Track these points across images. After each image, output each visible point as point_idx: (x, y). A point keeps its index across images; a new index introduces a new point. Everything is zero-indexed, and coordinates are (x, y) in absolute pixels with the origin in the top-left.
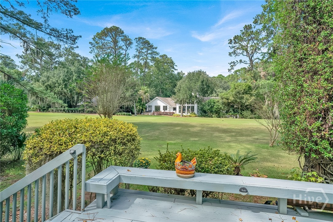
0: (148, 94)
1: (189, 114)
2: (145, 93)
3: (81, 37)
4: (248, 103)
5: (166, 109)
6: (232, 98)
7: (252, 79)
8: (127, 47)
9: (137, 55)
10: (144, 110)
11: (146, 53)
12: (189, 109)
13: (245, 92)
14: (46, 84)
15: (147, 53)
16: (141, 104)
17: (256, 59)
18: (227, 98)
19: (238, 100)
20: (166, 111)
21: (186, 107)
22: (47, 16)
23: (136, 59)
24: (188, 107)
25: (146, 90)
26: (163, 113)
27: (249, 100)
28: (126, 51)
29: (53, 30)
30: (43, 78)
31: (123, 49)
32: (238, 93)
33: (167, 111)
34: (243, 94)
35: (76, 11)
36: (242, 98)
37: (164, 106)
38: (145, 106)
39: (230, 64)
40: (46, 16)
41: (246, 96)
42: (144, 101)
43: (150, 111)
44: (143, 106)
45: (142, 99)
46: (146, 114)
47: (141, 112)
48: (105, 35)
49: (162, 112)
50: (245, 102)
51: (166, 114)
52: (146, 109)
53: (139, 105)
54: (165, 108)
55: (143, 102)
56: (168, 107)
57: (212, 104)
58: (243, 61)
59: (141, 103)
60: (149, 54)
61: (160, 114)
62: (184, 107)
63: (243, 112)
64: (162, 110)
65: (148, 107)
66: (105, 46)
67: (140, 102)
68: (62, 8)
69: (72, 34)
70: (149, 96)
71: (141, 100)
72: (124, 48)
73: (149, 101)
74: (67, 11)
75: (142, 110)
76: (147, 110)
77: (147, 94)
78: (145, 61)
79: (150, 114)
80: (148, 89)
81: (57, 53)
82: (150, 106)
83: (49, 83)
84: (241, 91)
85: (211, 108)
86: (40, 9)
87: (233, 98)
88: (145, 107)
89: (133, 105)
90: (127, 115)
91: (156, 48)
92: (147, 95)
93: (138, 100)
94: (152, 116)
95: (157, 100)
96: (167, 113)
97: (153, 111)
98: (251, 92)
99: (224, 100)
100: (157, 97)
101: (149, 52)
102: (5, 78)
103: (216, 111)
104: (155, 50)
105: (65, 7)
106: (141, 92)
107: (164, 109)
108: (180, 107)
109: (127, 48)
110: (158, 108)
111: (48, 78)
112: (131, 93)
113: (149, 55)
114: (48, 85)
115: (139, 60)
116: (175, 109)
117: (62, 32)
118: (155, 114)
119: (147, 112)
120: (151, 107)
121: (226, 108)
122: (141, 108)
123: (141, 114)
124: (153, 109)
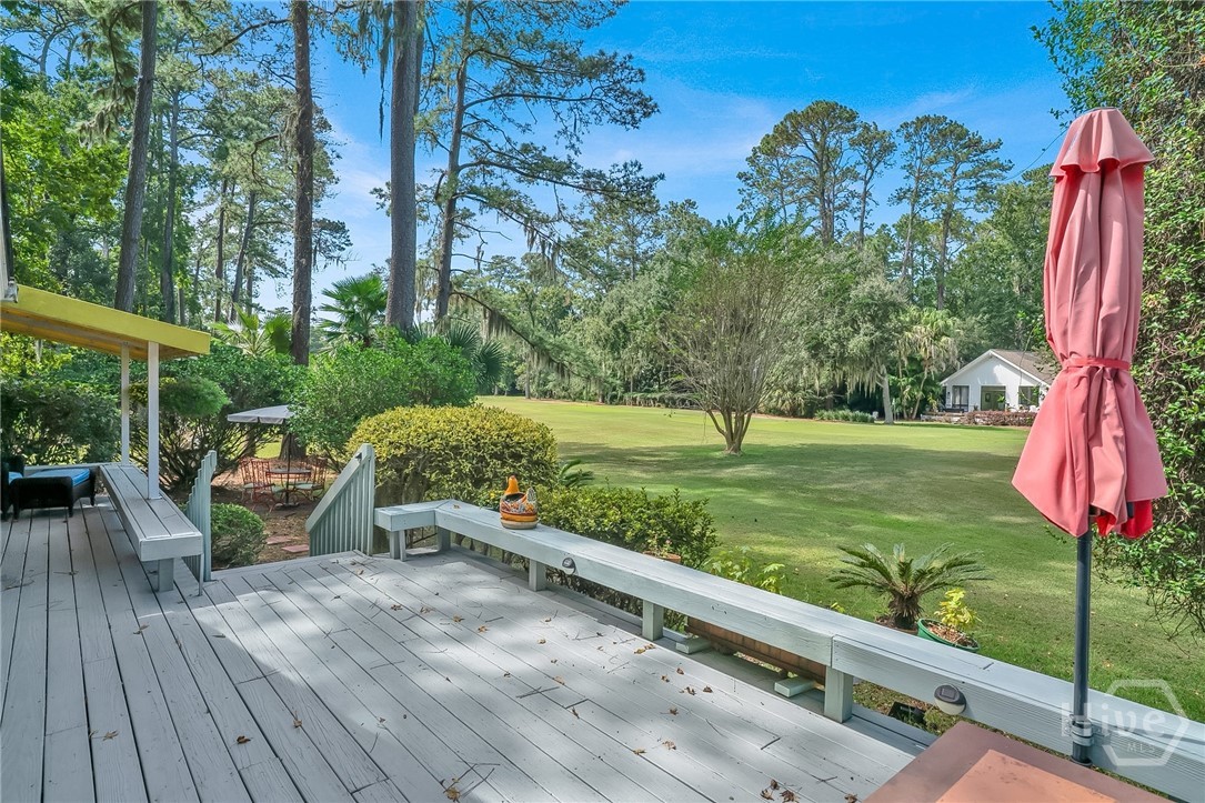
0: (952, 340)
2: (937, 337)
3: (662, 177)
5: (1035, 402)
8: (870, 165)
9: (909, 190)
10: (935, 403)
11: (948, 178)
14: (614, 322)
15: (955, 175)
20: (1031, 407)
22: (578, 139)
23: (905, 208)
25: (941, 323)
26: (1020, 415)
28: (866, 183)
29: (589, 175)
30: (608, 306)
31: (856, 177)
33: (1038, 407)
35: (646, 106)
37: (1023, 390)
38: (936, 386)
40: (574, 140)
42: (934, 370)
43: (960, 405)
44: (929, 388)
45: (922, 360)
46: (942, 419)
47: (918, 411)
48: (788, 139)
49: (1012, 411)
51: (1030, 421)
52: (943, 398)
53: (912, 384)
54: (1029, 395)
55: (930, 372)
56: (1042, 393)
59: (920, 375)
60: (967, 176)
61: (1003, 421)
64: (1013, 401)
65: (949, 390)
66: (790, 175)
67: (914, 371)
68: (612, 109)
69: (639, 175)
70: (954, 348)
71: (917, 365)
72: (861, 170)
73: (952, 370)
74: (624, 114)
75: (924, 402)
76: (949, 403)
77: (944, 339)
78: (944, 207)
79: (956, 419)
80: (950, 322)
81: (648, 224)
82: (960, 387)
83: (621, 319)
86: (561, 127)
88: (938, 391)
90: (855, 419)
91: (995, 147)
92: (946, 342)
93: (906, 363)
94: (962, 426)
95: (991, 361)
97: (971, 409)
100: (991, 352)
101: (965, 167)
102: (485, 317)
104: (991, 156)
105: (617, 105)
106: (919, 333)
107: (1023, 401)
109: (872, 169)
110: (993, 397)
111: (621, 302)
112: (867, 339)
113: (961, 181)
114: (620, 323)
115: (916, 211)
117: (614, 176)
118: (978, 420)
119: (948, 410)
120: (964, 391)
122: (919, 395)
123: (918, 417)
124: (975, 399)
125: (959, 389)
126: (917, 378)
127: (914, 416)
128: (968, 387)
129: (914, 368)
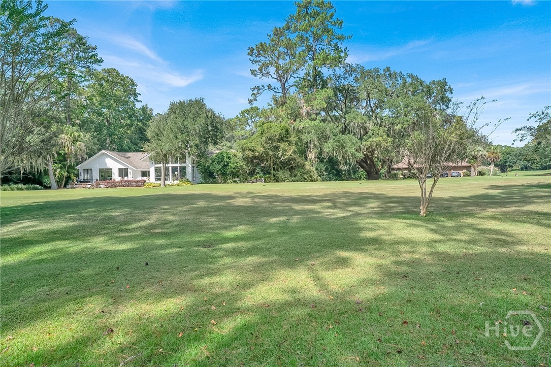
0: (82, 144)
1: (176, 182)
2: (74, 142)
4: (286, 157)
5: (127, 175)
6: (260, 149)
7: (288, 118)
10: (75, 179)
12: (176, 173)
13: (281, 139)
16: (64, 165)
17: (292, 86)
18: (252, 148)
19: (271, 153)
20: (126, 178)
21: (170, 169)
24: (175, 169)
25: (76, 134)
26: (121, 182)
27: (288, 151)
32: (270, 139)
33: (130, 178)
34: (278, 141)
36: (277, 148)
37: (120, 170)
38: (75, 169)
39: (253, 91)
41: (283, 145)
42: (73, 160)
43: (88, 179)
44: (70, 170)
45: (66, 154)
46: (79, 187)
47: (65, 182)
49: (116, 180)
50: (281, 156)
51: (129, 184)
52: (77, 176)
53: (61, 168)
54: (123, 172)
55: (70, 161)
56: (129, 171)
57: (226, 159)
58: (273, 87)
59: (65, 163)
61: (115, 185)
62: (167, 169)
63: (278, 172)
64: (116, 177)
65: (81, 171)
67: (60, 160)
70: (83, 148)
73: (84, 160)
75: (68, 178)
76: (81, 178)
77: (78, 143)
79: (89, 186)
80: (81, 134)
82: (87, 169)
84: (276, 136)
85: (223, 167)
87: (262, 149)
88: (76, 172)
89: (47, 165)
92: (80, 145)
95: (104, 156)
96: (128, 181)
97: (94, 180)
98: (291, 139)
99: (248, 153)
100: (103, 151)
103: (232, 172)
106: (64, 138)
107: (120, 175)
108: (157, 170)
110: (106, 175)
116: (145, 174)
118: (101, 186)
119: (81, 182)
120: (89, 171)
121: (251, 167)
122: (66, 174)
123: (65, 187)
124: (96, 175)
125: (87, 171)
126: (63, 165)
127: (62, 186)
128: (92, 169)
129: (60, 159)
